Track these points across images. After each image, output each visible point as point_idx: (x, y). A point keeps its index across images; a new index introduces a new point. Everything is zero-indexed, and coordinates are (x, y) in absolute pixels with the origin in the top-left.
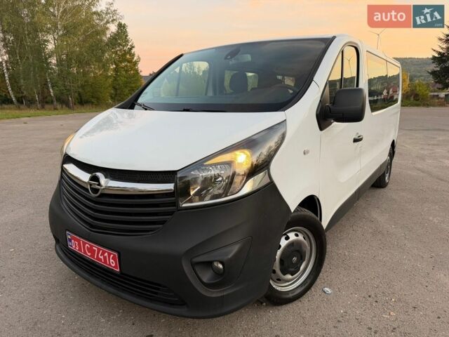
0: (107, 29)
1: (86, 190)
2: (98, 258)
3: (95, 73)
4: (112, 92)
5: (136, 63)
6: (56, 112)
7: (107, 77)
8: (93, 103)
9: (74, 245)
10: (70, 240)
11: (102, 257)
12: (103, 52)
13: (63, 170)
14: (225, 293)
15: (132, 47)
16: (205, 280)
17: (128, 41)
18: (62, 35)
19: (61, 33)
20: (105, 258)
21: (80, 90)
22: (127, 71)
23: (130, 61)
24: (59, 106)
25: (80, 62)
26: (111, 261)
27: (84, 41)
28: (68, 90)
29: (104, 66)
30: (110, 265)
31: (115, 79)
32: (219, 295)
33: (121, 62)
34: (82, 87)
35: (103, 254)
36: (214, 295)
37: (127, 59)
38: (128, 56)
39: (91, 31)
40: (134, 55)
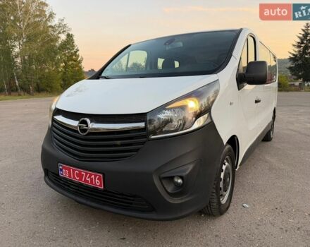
0: (59, 37)
1: (76, 131)
2: (85, 181)
3: (49, 69)
4: (62, 82)
5: (80, 62)
6: (20, 97)
7: (59, 72)
8: (47, 91)
9: (64, 174)
10: (61, 170)
11: (89, 179)
12: (56, 54)
13: (54, 120)
14: (183, 201)
15: (78, 50)
16: (169, 190)
17: (74, 46)
18: (26, 42)
19: (25, 40)
20: (91, 180)
21: (39, 81)
22: (73, 68)
23: (75, 61)
24: (22, 93)
25: (39, 61)
26: (97, 181)
27: (42, 46)
28: (29, 81)
29: (56, 64)
30: (95, 184)
31: (65, 73)
32: (179, 202)
33: (68, 61)
34: (40, 79)
35: (90, 177)
36: (176, 202)
37: (73, 59)
38: (74, 57)
39: (47, 39)
40: (78, 56)
